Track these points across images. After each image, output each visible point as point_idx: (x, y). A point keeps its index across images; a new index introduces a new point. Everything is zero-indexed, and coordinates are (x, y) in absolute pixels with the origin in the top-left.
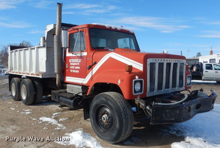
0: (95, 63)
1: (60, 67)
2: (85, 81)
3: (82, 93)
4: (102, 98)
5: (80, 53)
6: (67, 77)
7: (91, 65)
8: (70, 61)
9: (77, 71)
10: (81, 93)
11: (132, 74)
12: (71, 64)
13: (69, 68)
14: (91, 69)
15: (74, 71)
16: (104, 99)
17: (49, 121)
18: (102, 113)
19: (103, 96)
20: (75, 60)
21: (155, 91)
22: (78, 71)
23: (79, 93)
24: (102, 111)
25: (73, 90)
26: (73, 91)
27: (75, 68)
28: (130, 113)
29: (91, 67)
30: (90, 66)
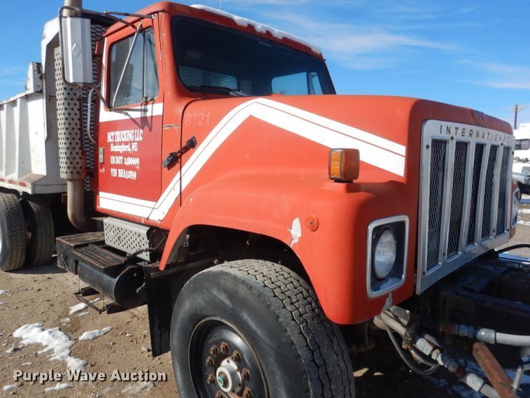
0: (192, 145)
1: (78, 160)
2: (157, 211)
3: (148, 253)
4: (215, 292)
5: (139, 108)
6: (101, 194)
7: (176, 149)
8: (109, 139)
9: (131, 172)
10: (146, 250)
11: (362, 195)
12: (114, 148)
13: (107, 164)
14: (178, 165)
15: (122, 174)
16: (222, 297)
17: (44, 344)
18: (216, 351)
19: (219, 285)
20: (124, 132)
21: (440, 263)
22: (132, 175)
23: (141, 252)
24: (218, 343)
25: (122, 238)
26: (123, 243)
27: (123, 161)
28: (342, 365)
29: (175, 160)
30: (172, 154)
